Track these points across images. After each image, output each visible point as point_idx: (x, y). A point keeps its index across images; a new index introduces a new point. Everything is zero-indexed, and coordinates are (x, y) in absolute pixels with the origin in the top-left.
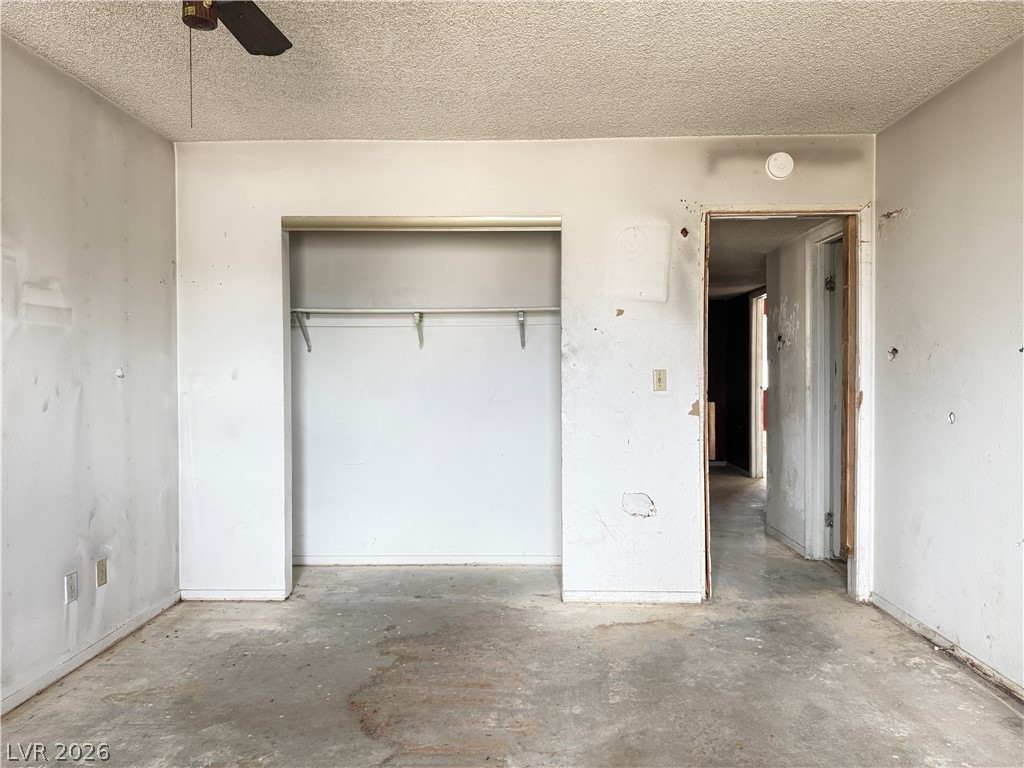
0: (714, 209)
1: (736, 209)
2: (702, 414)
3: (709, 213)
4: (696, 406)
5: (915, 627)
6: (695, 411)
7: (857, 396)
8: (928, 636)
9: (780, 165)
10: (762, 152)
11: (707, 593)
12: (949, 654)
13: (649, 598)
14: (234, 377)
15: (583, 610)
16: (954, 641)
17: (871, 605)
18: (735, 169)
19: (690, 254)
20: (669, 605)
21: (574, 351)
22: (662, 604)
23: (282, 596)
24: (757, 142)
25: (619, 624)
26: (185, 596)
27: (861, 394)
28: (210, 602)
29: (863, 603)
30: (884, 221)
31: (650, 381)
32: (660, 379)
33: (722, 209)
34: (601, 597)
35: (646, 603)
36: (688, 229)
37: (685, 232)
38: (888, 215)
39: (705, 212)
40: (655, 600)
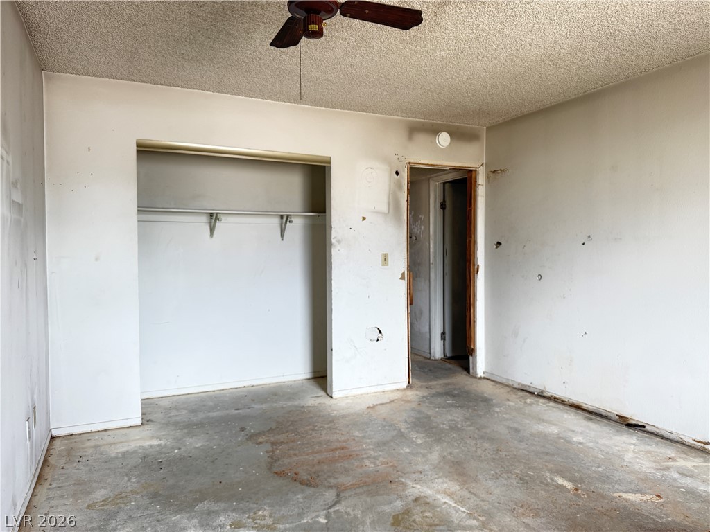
0: (412, 161)
1: (422, 162)
2: (406, 279)
3: (409, 163)
4: (403, 274)
5: (516, 386)
6: (403, 278)
7: (476, 267)
8: (525, 389)
9: (444, 139)
10: (434, 131)
11: (409, 382)
12: (541, 395)
13: (380, 389)
14: (97, 259)
15: (349, 401)
16: (542, 389)
17: (484, 378)
18: (421, 138)
19: (400, 186)
20: (392, 391)
21: (339, 242)
22: (388, 391)
23: (139, 422)
24: (432, 124)
25: (377, 405)
26: (55, 433)
27: (478, 266)
28: (80, 434)
29: (481, 378)
30: (491, 174)
31: (380, 260)
32: (385, 259)
33: (415, 161)
34: (354, 392)
35: (379, 392)
36: (399, 172)
37: (397, 173)
38: (494, 172)
39: (408, 162)
40: (382, 390)
